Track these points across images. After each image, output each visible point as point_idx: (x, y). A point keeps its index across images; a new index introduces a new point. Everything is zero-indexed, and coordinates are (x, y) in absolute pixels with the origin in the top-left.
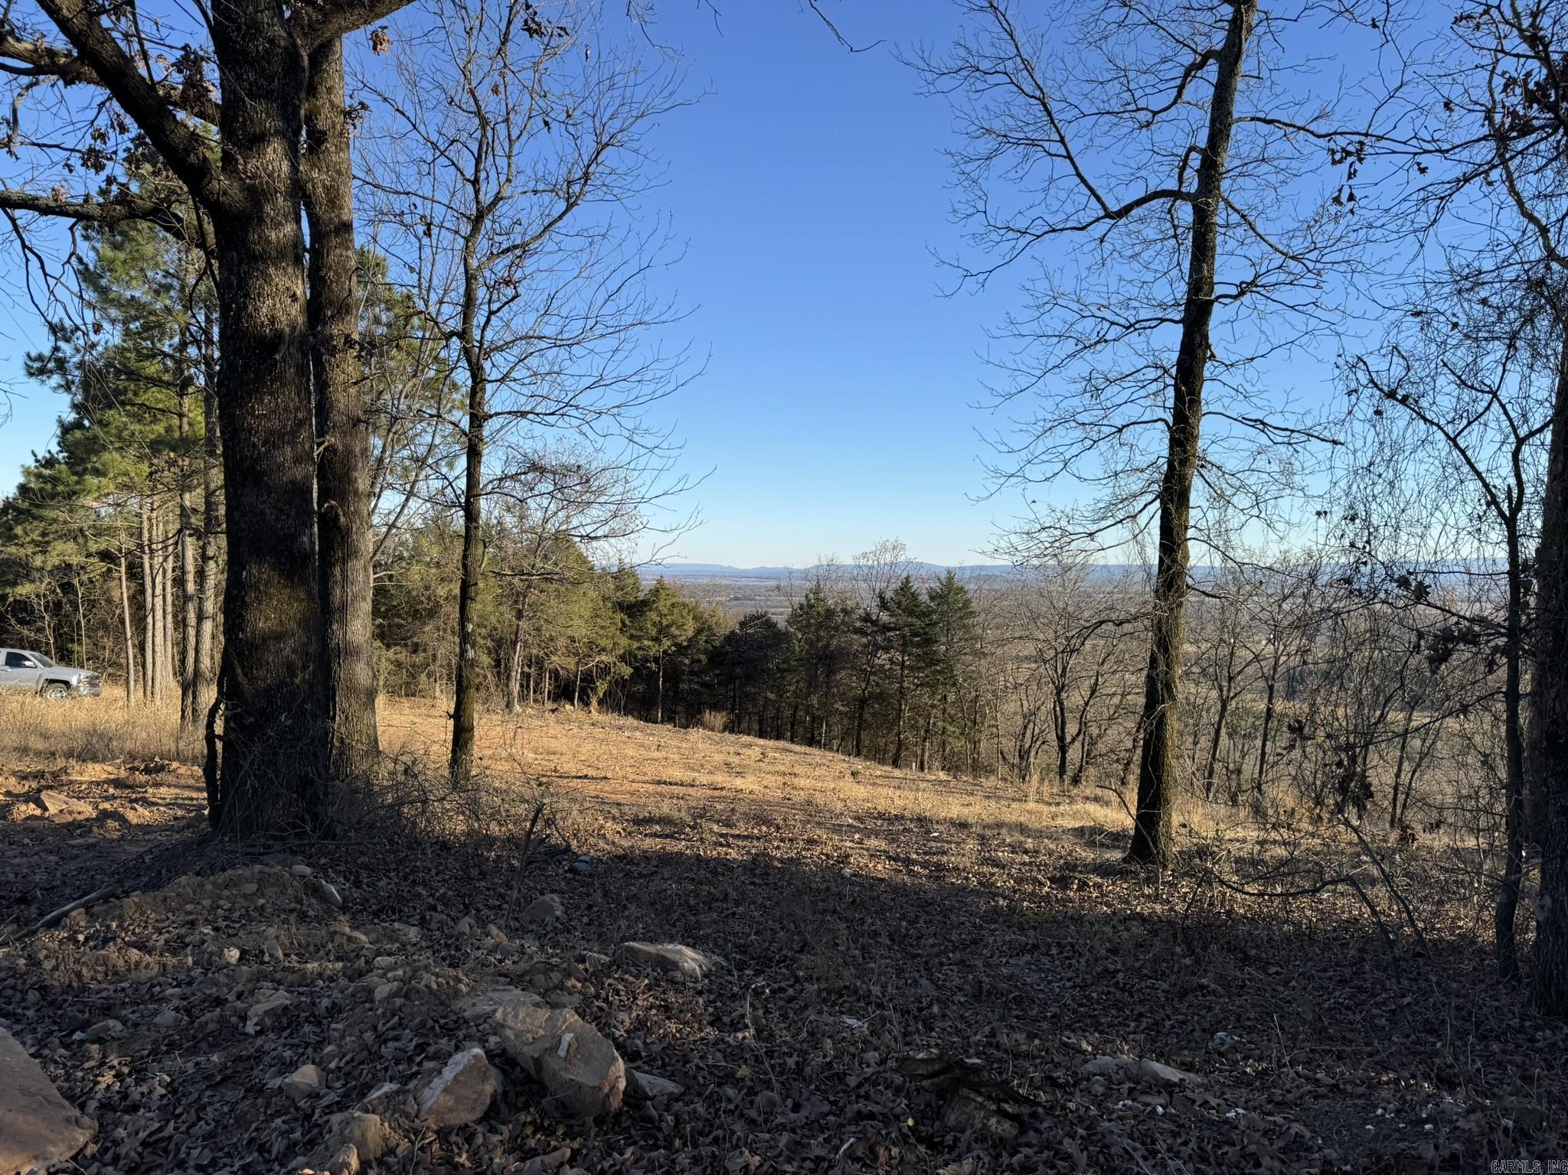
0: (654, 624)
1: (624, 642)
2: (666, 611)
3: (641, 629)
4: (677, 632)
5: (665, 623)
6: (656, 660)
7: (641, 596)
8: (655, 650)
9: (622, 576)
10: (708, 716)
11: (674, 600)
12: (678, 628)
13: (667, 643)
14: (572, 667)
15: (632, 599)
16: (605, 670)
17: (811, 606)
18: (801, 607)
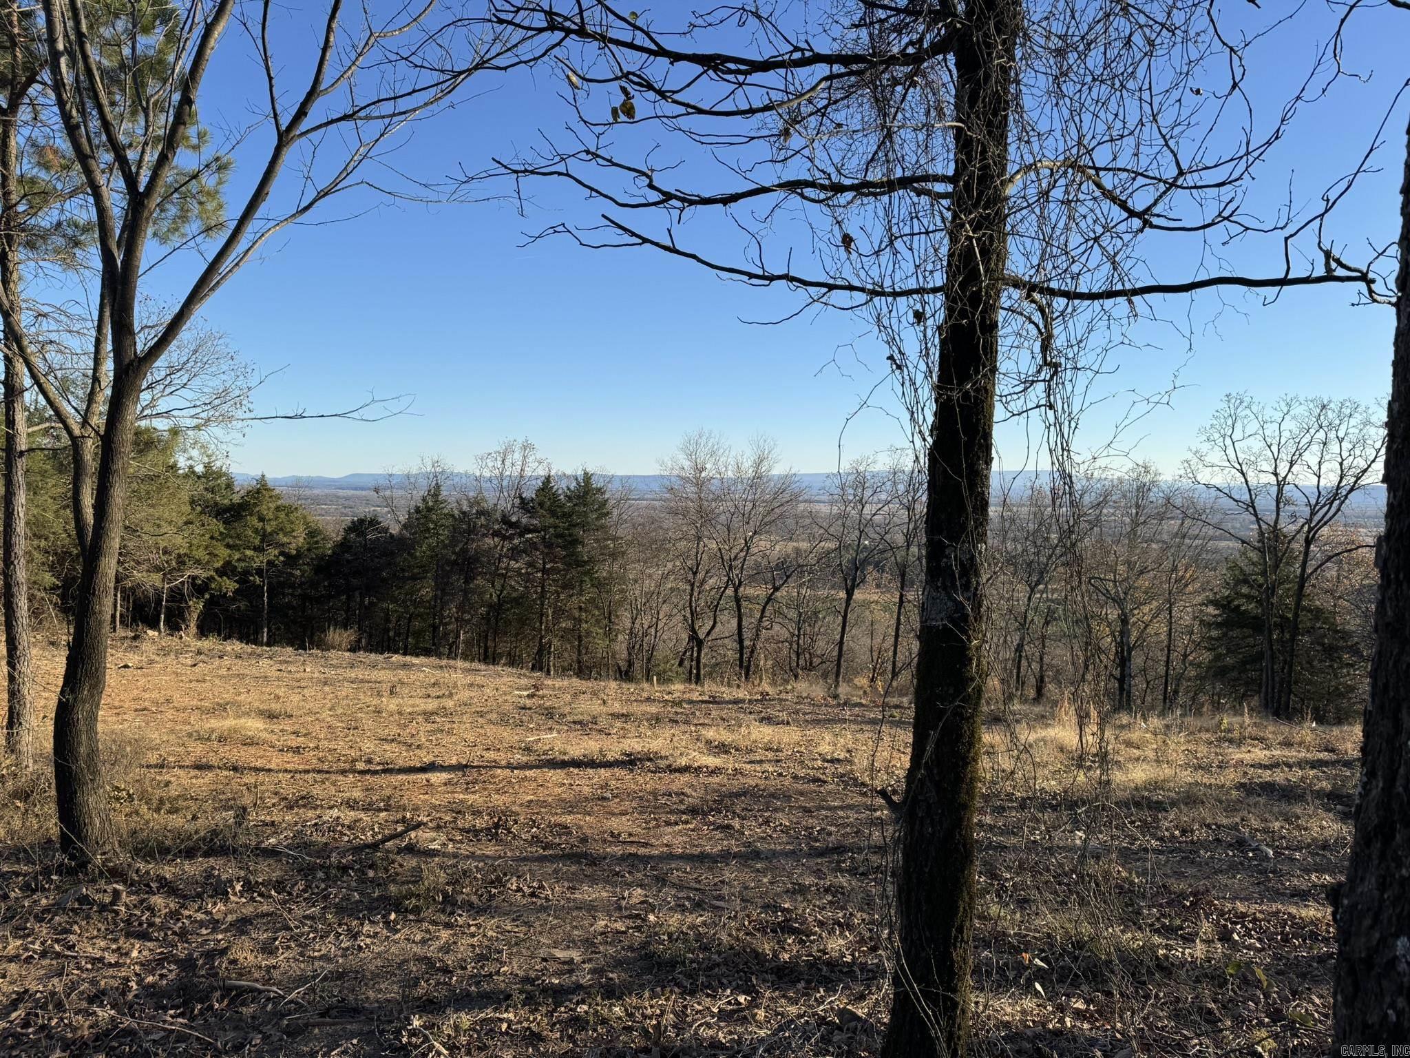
0: (256, 531)
1: (223, 553)
2: (271, 516)
3: (238, 537)
4: (285, 540)
5: (269, 529)
6: (259, 572)
7: (236, 499)
8: (259, 561)
9: (212, 477)
10: (335, 635)
11: (279, 502)
12: (285, 534)
13: (272, 553)
14: (158, 584)
15: (226, 501)
16: (200, 588)
17: (429, 509)
18: (418, 510)
